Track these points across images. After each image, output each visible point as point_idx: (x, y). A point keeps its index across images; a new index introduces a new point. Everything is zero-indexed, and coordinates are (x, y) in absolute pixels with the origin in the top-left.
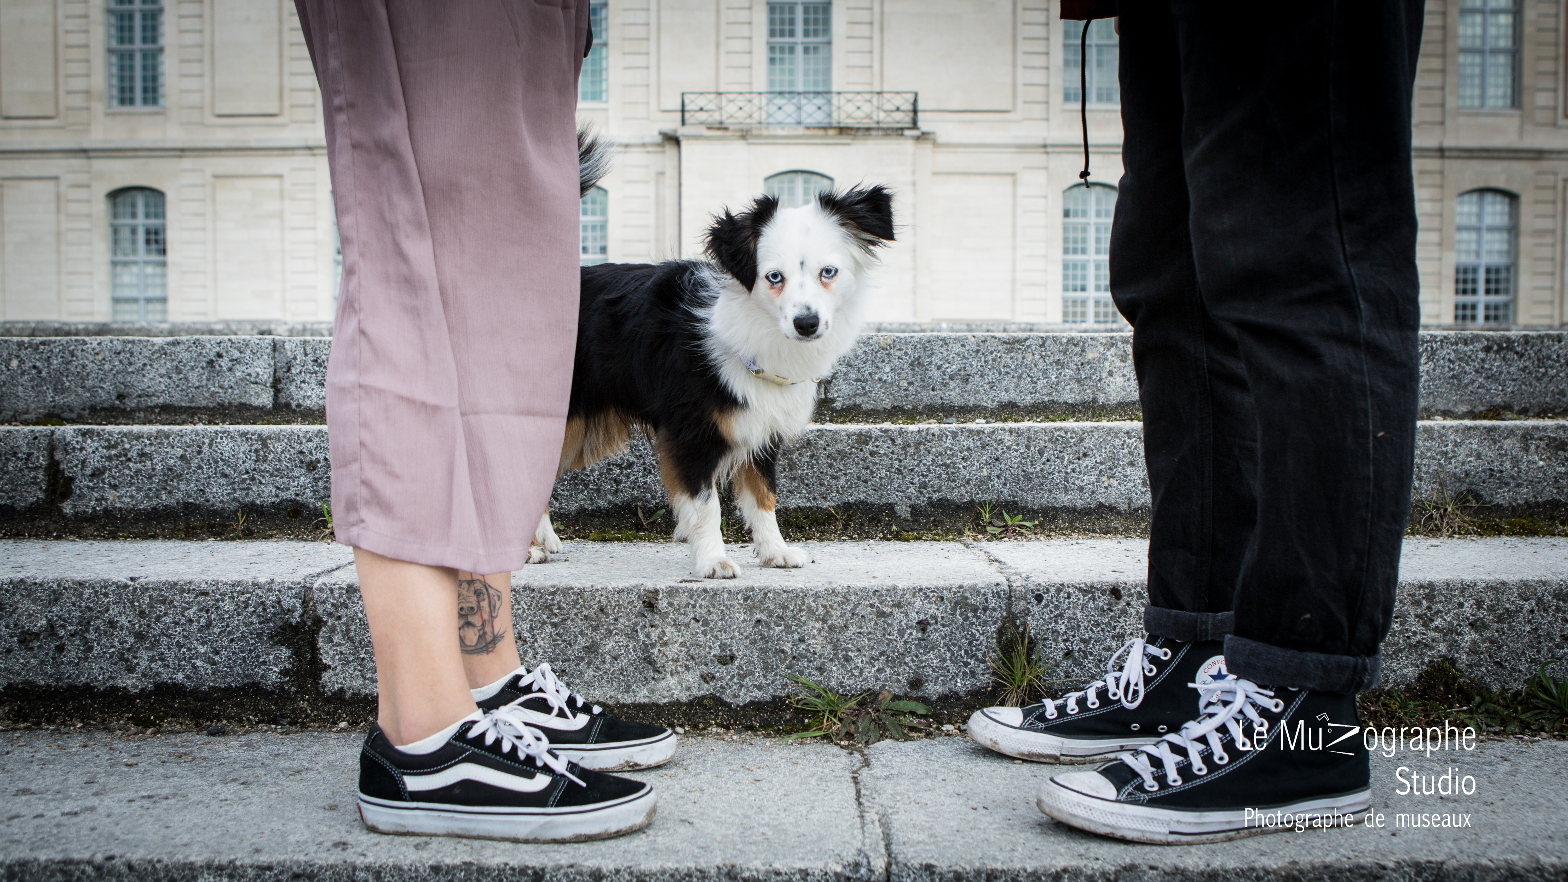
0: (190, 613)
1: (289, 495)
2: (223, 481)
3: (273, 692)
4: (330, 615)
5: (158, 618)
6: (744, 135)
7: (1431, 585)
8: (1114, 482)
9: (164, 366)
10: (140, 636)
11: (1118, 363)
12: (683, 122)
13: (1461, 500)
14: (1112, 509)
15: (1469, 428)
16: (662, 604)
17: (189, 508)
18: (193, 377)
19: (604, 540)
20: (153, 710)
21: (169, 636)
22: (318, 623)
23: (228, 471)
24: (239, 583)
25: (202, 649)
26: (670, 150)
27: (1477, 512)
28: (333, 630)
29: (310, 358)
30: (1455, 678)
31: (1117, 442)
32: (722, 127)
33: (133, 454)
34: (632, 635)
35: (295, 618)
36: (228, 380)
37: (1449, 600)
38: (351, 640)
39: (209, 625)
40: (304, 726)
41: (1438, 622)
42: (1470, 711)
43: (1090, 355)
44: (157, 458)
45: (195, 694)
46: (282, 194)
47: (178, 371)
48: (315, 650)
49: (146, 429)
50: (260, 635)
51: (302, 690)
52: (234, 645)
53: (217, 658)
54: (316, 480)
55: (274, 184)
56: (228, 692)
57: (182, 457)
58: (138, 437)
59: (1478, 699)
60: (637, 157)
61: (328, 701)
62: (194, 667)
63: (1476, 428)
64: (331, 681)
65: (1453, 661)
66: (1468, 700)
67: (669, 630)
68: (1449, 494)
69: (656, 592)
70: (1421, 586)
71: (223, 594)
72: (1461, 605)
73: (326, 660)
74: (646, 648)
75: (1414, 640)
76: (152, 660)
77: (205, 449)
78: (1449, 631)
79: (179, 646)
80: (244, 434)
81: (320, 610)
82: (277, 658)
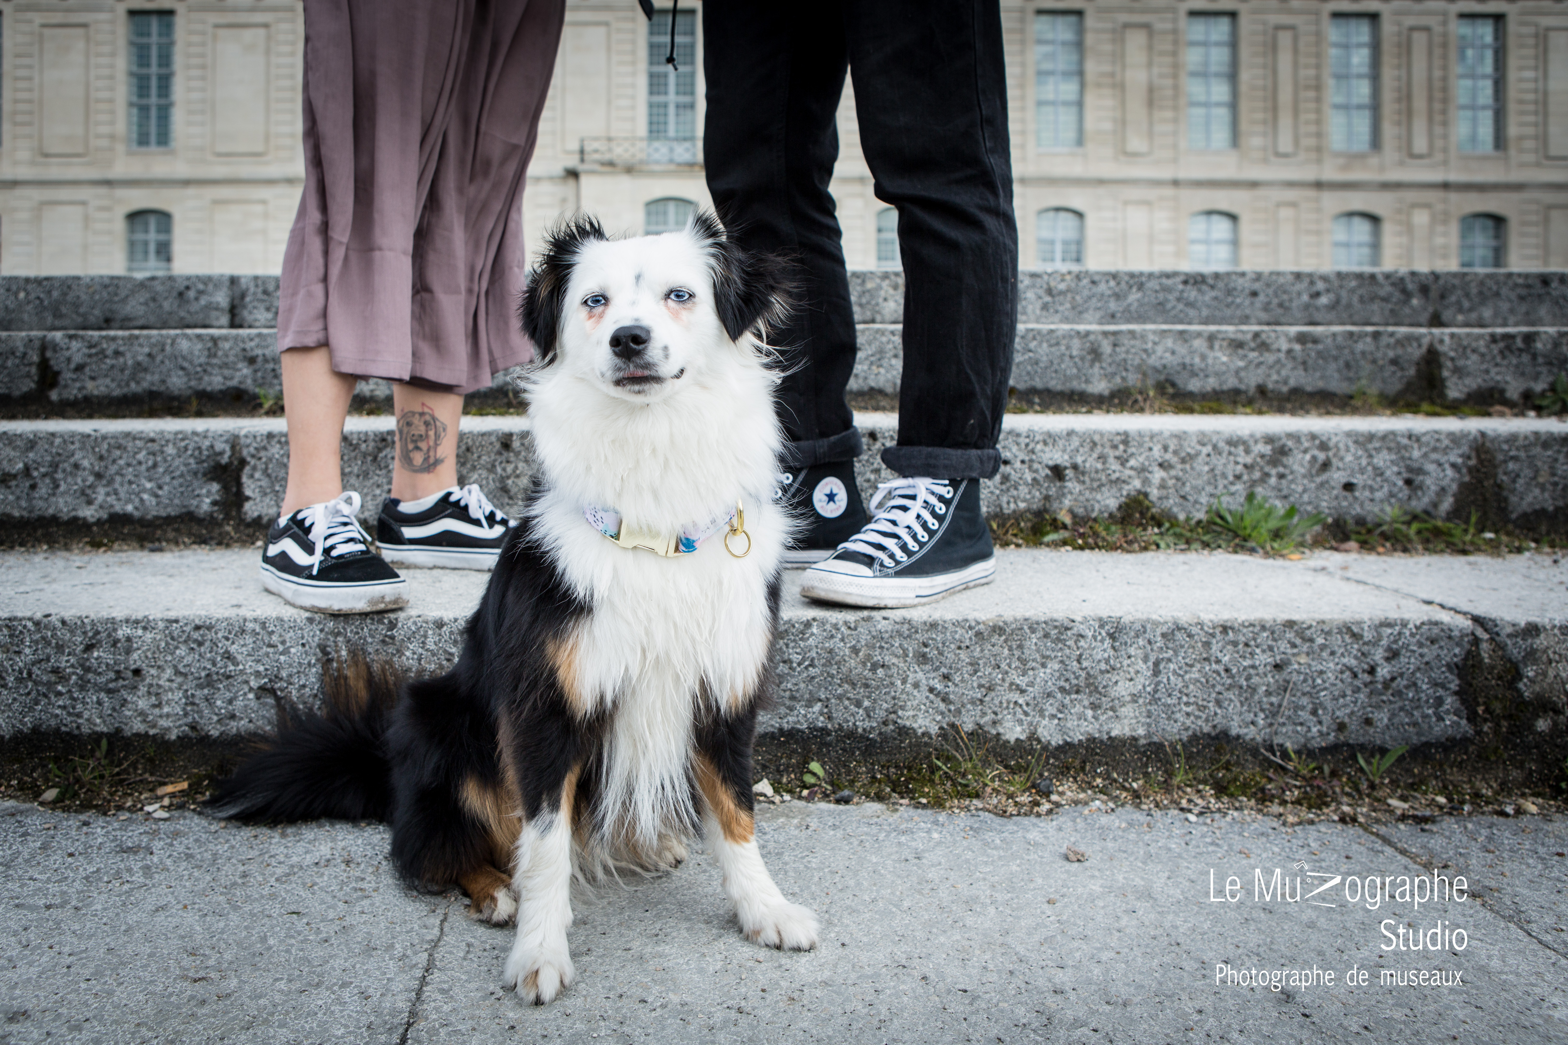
0: (141, 456)
1: (234, 383)
2: (181, 373)
3: (204, 520)
4: (253, 456)
5: (114, 461)
6: (630, 170)
7: (1126, 434)
8: (882, 371)
9: (142, 297)
10: (99, 476)
11: (891, 291)
12: (582, 160)
13: (1160, 388)
14: (881, 392)
15: (1164, 331)
16: (516, 444)
17: (152, 395)
18: (166, 305)
19: (481, 415)
20: (106, 535)
21: (122, 475)
22: (243, 463)
23: (186, 365)
24: (181, 432)
25: (149, 485)
26: (571, 182)
27: (1173, 397)
28: (254, 468)
29: (260, 290)
30: (1148, 508)
31: (884, 339)
32: (611, 164)
33: (109, 352)
34: (492, 469)
35: (225, 459)
36: (194, 307)
37: (1141, 445)
38: (269, 476)
39: (155, 465)
40: (228, 546)
41: (1132, 462)
42: (1161, 534)
43: (869, 285)
44: (128, 355)
45: (142, 522)
46: (266, 216)
47: (154, 300)
48: (239, 484)
49: (120, 333)
50: (195, 474)
51: (228, 517)
52: (175, 482)
53: (160, 493)
54: (256, 371)
55: (259, 208)
56: (168, 520)
57: (149, 355)
58: (114, 339)
59: (1167, 525)
60: (546, 188)
61: (248, 525)
62: (142, 500)
63: (1170, 331)
64: (251, 510)
65: (1146, 495)
66: (1159, 525)
67: (521, 465)
68: (1150, 382)
69: (511, 435)
70: (1118, 434)
71: (168, 441)
72: (1150, 449)
73: (248, 492)
74: (503, 479)
75: (1114, 477)
76: (108, 494)
77: (168, 348)
78: (1142, 470)
79: (130, 483)
80: (199, 336)
81: (245, 453)
82: (209, 492)
